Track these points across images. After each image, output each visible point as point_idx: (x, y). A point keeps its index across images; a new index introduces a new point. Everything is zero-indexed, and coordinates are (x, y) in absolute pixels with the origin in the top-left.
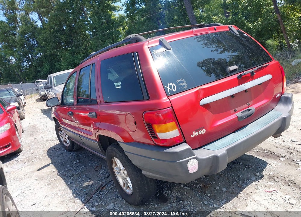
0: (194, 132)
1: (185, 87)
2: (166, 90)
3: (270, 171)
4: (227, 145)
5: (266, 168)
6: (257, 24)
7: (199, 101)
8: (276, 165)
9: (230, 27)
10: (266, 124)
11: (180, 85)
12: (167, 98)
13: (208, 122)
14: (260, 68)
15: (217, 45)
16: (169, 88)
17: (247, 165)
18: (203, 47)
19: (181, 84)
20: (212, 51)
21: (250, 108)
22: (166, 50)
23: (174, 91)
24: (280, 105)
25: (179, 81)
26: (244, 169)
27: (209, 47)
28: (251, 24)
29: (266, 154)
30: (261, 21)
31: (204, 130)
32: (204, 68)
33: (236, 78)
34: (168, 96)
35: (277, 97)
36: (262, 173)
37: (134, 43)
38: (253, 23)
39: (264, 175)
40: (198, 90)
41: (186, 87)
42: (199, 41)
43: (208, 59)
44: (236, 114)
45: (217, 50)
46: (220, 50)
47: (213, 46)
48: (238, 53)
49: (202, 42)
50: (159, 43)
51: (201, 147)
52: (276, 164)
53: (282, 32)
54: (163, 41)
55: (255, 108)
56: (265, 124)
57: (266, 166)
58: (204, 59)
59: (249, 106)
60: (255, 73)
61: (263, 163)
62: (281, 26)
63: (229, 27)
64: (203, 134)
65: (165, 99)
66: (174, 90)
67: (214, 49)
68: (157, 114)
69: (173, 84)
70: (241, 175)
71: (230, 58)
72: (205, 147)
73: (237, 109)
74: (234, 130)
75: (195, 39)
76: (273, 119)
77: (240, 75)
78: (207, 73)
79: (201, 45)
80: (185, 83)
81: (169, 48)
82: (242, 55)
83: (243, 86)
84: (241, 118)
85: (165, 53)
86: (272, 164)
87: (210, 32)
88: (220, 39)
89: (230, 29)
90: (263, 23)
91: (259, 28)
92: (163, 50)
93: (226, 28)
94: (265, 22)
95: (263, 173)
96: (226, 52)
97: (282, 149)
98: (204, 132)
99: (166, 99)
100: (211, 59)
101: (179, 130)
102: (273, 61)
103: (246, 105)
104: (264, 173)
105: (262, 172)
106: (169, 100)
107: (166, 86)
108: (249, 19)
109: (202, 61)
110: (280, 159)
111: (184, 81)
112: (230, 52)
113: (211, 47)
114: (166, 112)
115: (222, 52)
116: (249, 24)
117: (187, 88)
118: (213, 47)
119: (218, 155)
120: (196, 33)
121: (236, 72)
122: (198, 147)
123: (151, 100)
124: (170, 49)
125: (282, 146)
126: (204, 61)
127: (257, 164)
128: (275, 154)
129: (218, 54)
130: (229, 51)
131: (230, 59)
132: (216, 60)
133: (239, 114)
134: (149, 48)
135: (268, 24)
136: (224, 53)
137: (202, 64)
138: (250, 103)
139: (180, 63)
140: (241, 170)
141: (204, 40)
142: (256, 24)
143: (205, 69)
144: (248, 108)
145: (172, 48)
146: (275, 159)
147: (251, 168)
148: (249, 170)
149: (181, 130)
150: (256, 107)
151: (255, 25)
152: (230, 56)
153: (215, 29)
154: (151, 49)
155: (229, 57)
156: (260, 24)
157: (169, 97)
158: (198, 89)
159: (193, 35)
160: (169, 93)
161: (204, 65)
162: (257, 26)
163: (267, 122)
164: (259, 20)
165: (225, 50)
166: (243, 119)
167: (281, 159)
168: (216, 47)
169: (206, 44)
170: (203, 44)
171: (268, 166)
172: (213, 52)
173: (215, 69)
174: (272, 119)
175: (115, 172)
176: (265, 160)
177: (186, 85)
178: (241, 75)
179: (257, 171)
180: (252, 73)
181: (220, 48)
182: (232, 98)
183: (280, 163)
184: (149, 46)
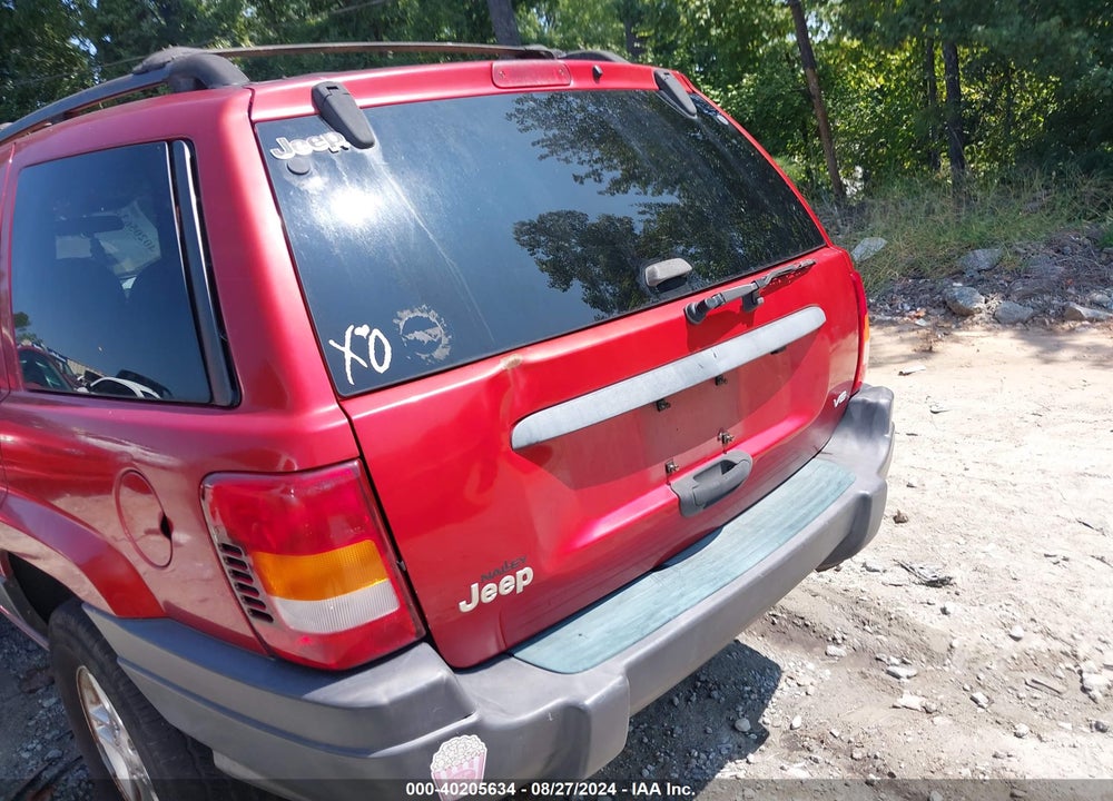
0: (475, 587)
1: (440, 353)
2: (331, 362)
3: (791, 708)
4: (632, 641)
5: (777, 693)
6: (740, 95)
7: (508, 426)
8: (815, 682)
9: (662, 76)
10: (795, 528)
11: (411, 337)
12: (335, 406)
13: (545, 532)
14: (781, 277)
15: (597, 154)
16: (349, 355)
17: (703, 678)
18: (542, 157)
19: (419, 335)
20: (576, 178)
21: (731, 455)
22: (348, 145)
23: (381, 370)
24: (846, 436)
25: (407, 315)
26: (688, 700)
27: (567, 160)
28: (717, 93)
29: (773, 623)
30: (752, 86)
31: (528, 571)
32: (540, 254)
33: (680, 318)
34: (340, 399)
35: (836, 405)
36: (760, 721)
37: (186, 91)
38: (726, 91)
39: (769, 728)
40: (506, 370)
41: (446, 352)
42: (527, 129)
43: (558, 214)
44: (673, 482)
45: (598, 177)
46: (608, 176)
47: (585, 157)
48: (679, 197)
49: (539, 134)
50: (315, 104)
51: (507, 653)
52: (814, 674)
53: (818, 134)
54: (335, 100)
55: (753, 456)
56: (791, 527)
57: (776, 686)
58: (544, 212)
59: (727, 445)
60: (761, 300)
61: (764, 669)
62: (817, 111)
63: (657, 76)
64: (519, 590)
65: (325, 415)
66: (381, 363)
67: (586, 169)
68: (276, 492)
69: (376, 332)
70: (678, 730)
71: (648, 216)
72: (529, 652)
73: (678, 462)
74: (661, 554)
75: (510, 116)
76: (823, 502)
77: (698, 308)
78: (552, 274)
79: (533, 144)
80: (438, 331)
81: (363, 138)
82: (698, 204)
83: (707, 355)
84: (695, 503)
85: (339, 163)
86: (800, 674)
87: (573, 84)
88: (616, 125)
89: (662, 85)
90: (757, 93)
91: (745, 109)
92: (332, 144)
93: (645, 75)
94: (766, 91)
95: (767, 720)
96: (634, 189)
97: (832, 602)
98: (526, 583)
99: (330, 416)
100: (571, 214)
101: (394, 581)
102: (827, 246)
103: (714, 444)
104: (769, 717)
105: (760, 713)
106: (346, 421)
107: (332, 342)
108: (713, 74)
109: (535, 219)
110: (829, 652)
111: (433, 316)
112: (650, 190)
113: (575, 160)
114: (327, 486)
115: (617, 186)
116: (712, 92)
117: (449, 359)
118: (580, 160)
119: (588, 702)
120: (507, 81)
121: (683, 290)
122: (493, 650)
123: (247, 412)
124: (369, 145)
125: (832, 590)
126: (542, 219)
127: (739, 676)
128: (807, 626)
129: (600, 193)
130: (646, 184)
131: (648, 221)
132: (593, 219)
133: (685, 486)
134: (253, 124)
135: (773, 99)
136: (625, 192)
137: (535, 233)
138: (733, 433)
139: (416, 222)
140: (676, 701)
141: (549, 128)
142: (734, 92)
143: (546, 258)
144: (723, 457)
145: (380, 139)
146: (809, 647)
147: (715, 694)
148: (708, 701)
149: (406, 585)
150: (755, 450)
151: (733, 97)
152: (649, 206)
153: (596, 76)
154: (265, 134)
155: (643, 213)
156: (748, 97)
157: (349, 405)
158: (502, 365)
159: (493, 89)
160: (351, 381)
161: (542, 238)
162: (738, 103)
163: (798, 522)
164: (744, 81)
165: (630, 178)
166: (701, 510)
167: (832, 649)
168: (596, 162)
169: (553, 145)
170: (543, 141)
171: (782, 684)
172: (582, 183)
173: (585, 260)
174: (817, 505)
175: (98, 729)
176: (772, 657)
177: (445, 341)
178: (702, 306)
179: (741, 709)
180: (750, 298)
181: (612, 168)
182: (659, 410)
183: (828, 672)
184: (254, 117)
